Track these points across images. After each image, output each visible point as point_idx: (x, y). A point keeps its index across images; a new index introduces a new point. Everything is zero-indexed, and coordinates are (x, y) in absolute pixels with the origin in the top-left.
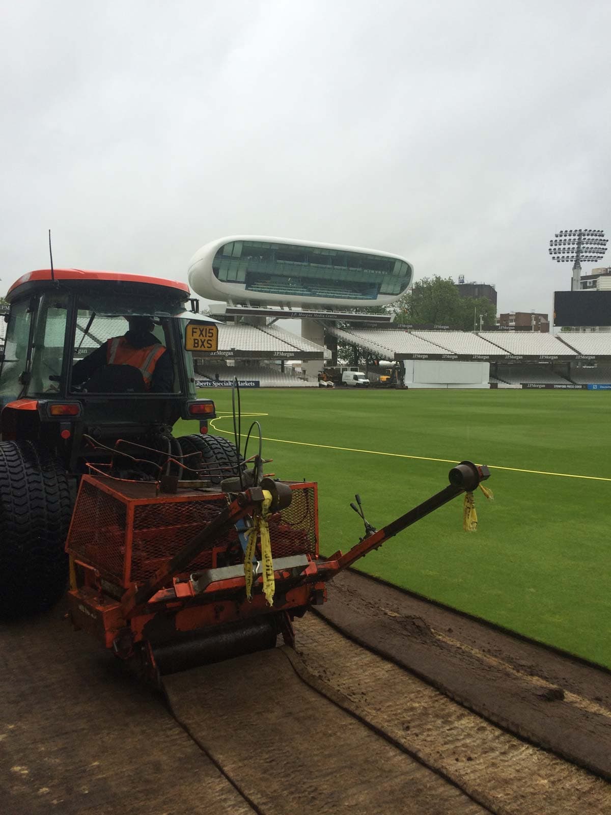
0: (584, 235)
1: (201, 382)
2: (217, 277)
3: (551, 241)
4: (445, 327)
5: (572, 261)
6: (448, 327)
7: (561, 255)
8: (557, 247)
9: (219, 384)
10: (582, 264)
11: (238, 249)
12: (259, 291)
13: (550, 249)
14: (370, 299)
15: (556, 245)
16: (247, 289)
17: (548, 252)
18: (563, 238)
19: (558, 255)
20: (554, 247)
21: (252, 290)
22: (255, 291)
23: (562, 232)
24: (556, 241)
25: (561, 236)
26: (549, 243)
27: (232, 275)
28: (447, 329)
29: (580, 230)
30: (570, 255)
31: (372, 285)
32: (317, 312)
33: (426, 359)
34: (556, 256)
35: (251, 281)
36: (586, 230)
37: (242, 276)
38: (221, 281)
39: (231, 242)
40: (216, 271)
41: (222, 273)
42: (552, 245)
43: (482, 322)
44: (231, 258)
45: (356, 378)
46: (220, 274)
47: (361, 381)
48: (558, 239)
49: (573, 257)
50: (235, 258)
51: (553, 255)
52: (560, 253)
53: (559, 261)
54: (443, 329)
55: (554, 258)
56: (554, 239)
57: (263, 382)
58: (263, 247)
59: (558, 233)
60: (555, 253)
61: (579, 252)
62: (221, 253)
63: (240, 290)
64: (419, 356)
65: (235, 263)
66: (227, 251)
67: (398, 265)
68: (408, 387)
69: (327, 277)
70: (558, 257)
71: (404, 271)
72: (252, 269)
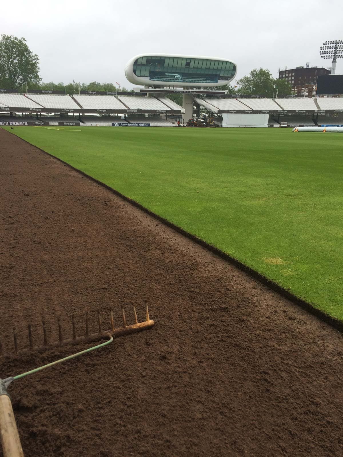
0: (338, 44)
1: (123, 124)
2: (135, 75)
3: (321, 47)
4: (257, 96)
5: (331, 58)
7: (325, 55)
8: (324, 51)
9: (131, 125)
10: (337, 60)
11: (145, 61)
13: (320, 52)
14: (214, 83)
15: (323, 49)
16: (150, 80)
18: (327, 45)
21: (153, 80)
22: (155, 80)
23: (326, 42)
24: (323, 47)
25: (326, 44)
27: (143, 73)
28: (258, 97)
29: (336, 41)
31: (215, 76)
32: (186, 90)
33: (235, 113)
34: (323, 55)
35: (153, 75)
36: (339, 41)
37: (147, 74)
38: (138, 76)
39: (141, 58)
40: (135, 71)
41: (138, 73)
42: (321, 49)
43: (277, 93)
44: (142, 65)
48: (324, 46)
49: (332, 56)
50: (144, 65)
51: (322, 55)
52: (325, 54)
53: (324, 58)
54: (256, 97)
55: (322, 56)
56: (323, 46)
57: (152, 124)
58: (157, 59)
59: (325, 43)
60: (323, 54)
61: (335, 53)
62: (136, 63)
63: (147, 80)
64: (232, 112)
65: (143, 67)
66: (139, 62)
67: (228, 65)
68: (223, 126)
69: (190, 72)
70: (324, 56)
71: (232, 68)
72: (152, 70)
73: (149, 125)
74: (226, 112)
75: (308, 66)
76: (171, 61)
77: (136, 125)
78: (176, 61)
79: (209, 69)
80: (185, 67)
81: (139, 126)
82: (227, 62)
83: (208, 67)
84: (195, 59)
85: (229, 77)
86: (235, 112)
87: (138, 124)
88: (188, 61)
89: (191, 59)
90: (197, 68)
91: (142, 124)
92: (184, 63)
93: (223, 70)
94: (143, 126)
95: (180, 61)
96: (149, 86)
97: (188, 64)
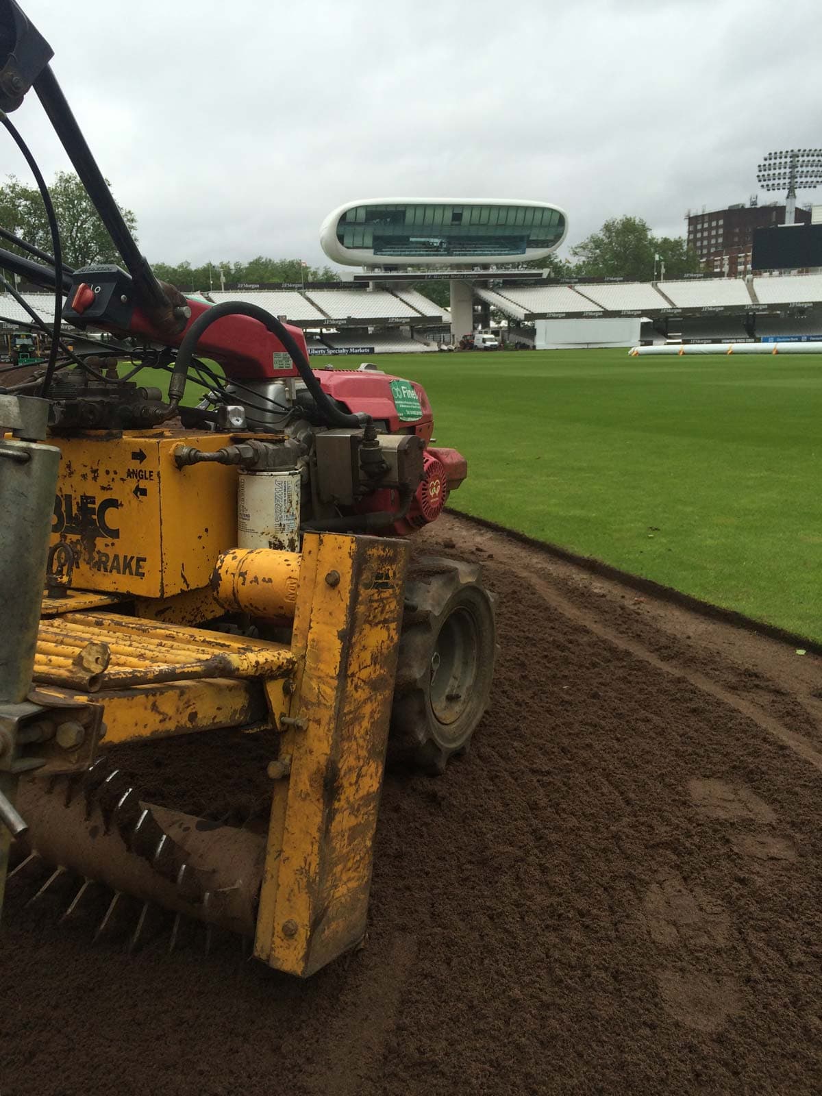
0: (798, 157)
1: (316, 350)
2: (343, 244)
3: (759, 166)
4: (618, 279)
5: (784, 189)
6: (622, 279)
7: (770, 183)
8: (766, 173)
9: (333, 351)
10: (797, 191)
11: (362, 215)
12: (389, 255)
13: (758, 176)
14: (518, 254)
15: (765, 170)
16: (374, 254)
17: (757, 179)
18: (772, 162)
19: (768, 182)
20: (763, 173)
21: (382, 255)
22: (385, 255)
23: (770, 154)
24: (764, 165)
25: (770, 159)
26: (757, 169)
27: (358, 242)
28: (620, 281)
29: (792, 151)
30: (782, 181)
32: (455, 273)
33: (562, 318)
34: (765, 183)
35: (380, 244)
36: (799, 151)
37: (369, 241)
38: (348, 248)
39: (353, 209)
40: (341, 238)
41: (347, 241)
42: (760, 171)
43: (663, 270)
44: (355, 223)
45: (484, 341)
46: (345, 242)
47: (488, 344)
48: (767, 163)
49: (785, 184)
50: (360, 224)
51: (763, 183)
52: (769, 180)
53: (769, 190)
54: (615, 281)
55: (762, 186)
56: (763, 162)
57: (378, 348)
58: (388, 209)
59: (767, 156)
60: (765, 180)
61: (793, 177)
62: (343, 219)
63: (368, 255)
64: (554, 315)
65: (360, 229)
66: (350, 217)
67: (547, 214)
68: (537, 348)
69: (463, 233)
70: (768, 185)
71: (556, 219)
72: (380, 233)
73: (372, 350)
74: (543, 316)
75: (755, 201)
76: (420, 213)
77: (344, 351)
78: (429, 213)
79: (504, 226)
80: (452, 225)
81: (349, 353)
82: (543, 209)
83: (502, 221)
84: (472, 207)
85: (551, 241)
86: (564, 315)
87: (349, 349)
88: (457, 212)
89: (463, 206)
90: (479, 225)
91: (357, 349)
92: (449, 215)
93: (536, 226)
94: (359, 353)
95: (439, 213)
96: (373, 266)
97: (457, 217)
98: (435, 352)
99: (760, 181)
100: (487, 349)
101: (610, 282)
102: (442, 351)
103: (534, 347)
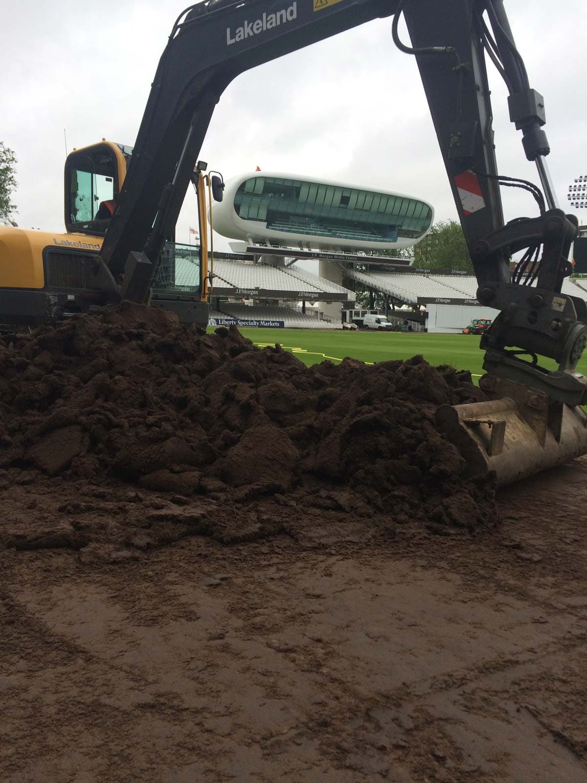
1: (226, 320)
2: (238, 215)
3: (571, 186)
4: (462, 273)
6: (466, 272)
7: (580, 201)
8: (576, 193)
9: (243, 323)
11: (260, 186)
12: (280, 230)
13: (569, 195)
14: (390, 242)
15: (575, 190)
16: (267, 227)
17: (567, 198)
18: (582, 183)
19: (577, 201)
20: (573, 192)
21: (272, 229)
22: (276, 229)
23: (581, 177)
24: (575, 186)
25: (580, 181)
26: (568, 189)
27: (253, 213)
28: (464, 275)
31: (392, 227)
32: (337, 254)
33: (448, 303)
34: (574, 202)
35: (272, 219)
37: (263, 214)
38: (242, 218)
39: (253, 178)
40: (237, 208)
41: (243, 211)
42: (570, 191)
44: (253, 194)
45: (378, 321)
46: (241, 211)
47: (384, 324)
48: (578, 184)
50: (257, 195)
51: (572, 201)
52: (579, 199)
53: (577, 207)
54: (460, 274)
55: (572, 204)
56: (573, 184)
57: (288, 323)
58: (285, 184)
59: (578, 178)
60: (574, 199)
62: (242, 189)
63: (260, 228)
64: (442, 301)
65: (256, 200)
66: (249, 187)
67: (419, 206)
68: (429, 331)
69: (348, 218)
70: (577, 203)
71: (425, 213)
72: (273, 208)
73: (282, 324)
76: (313, 191)
77: (255, 323)
78: (321, 192)
79: (383, 214)
80: (339, 207)
81: (260, 326)
82: (417, 202)
83: (382, 209)
84: (359, 192)
85: (416, 232)
86: (449, 301)
87: (259, 321)
88: (346, 194)
89: (351, 190)
90: (362, 210)
91: (268, 322)
92: (338, 197)
93: (408, 218)
94: (270, 327)
95: (330, 193)
96: (262, 241)
97: (345, 200)
98: (340, 329)
99: (570, 199)
100: (381, 329)
101: (456, 274)
102: (345, 328)
103: (426, 330)
